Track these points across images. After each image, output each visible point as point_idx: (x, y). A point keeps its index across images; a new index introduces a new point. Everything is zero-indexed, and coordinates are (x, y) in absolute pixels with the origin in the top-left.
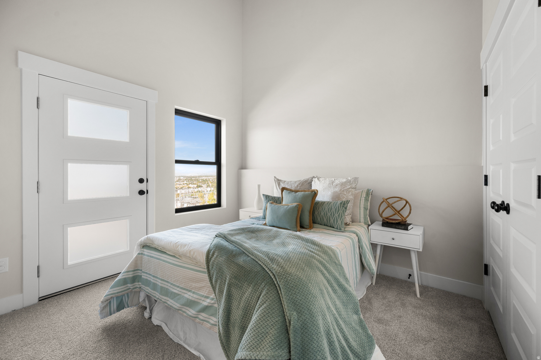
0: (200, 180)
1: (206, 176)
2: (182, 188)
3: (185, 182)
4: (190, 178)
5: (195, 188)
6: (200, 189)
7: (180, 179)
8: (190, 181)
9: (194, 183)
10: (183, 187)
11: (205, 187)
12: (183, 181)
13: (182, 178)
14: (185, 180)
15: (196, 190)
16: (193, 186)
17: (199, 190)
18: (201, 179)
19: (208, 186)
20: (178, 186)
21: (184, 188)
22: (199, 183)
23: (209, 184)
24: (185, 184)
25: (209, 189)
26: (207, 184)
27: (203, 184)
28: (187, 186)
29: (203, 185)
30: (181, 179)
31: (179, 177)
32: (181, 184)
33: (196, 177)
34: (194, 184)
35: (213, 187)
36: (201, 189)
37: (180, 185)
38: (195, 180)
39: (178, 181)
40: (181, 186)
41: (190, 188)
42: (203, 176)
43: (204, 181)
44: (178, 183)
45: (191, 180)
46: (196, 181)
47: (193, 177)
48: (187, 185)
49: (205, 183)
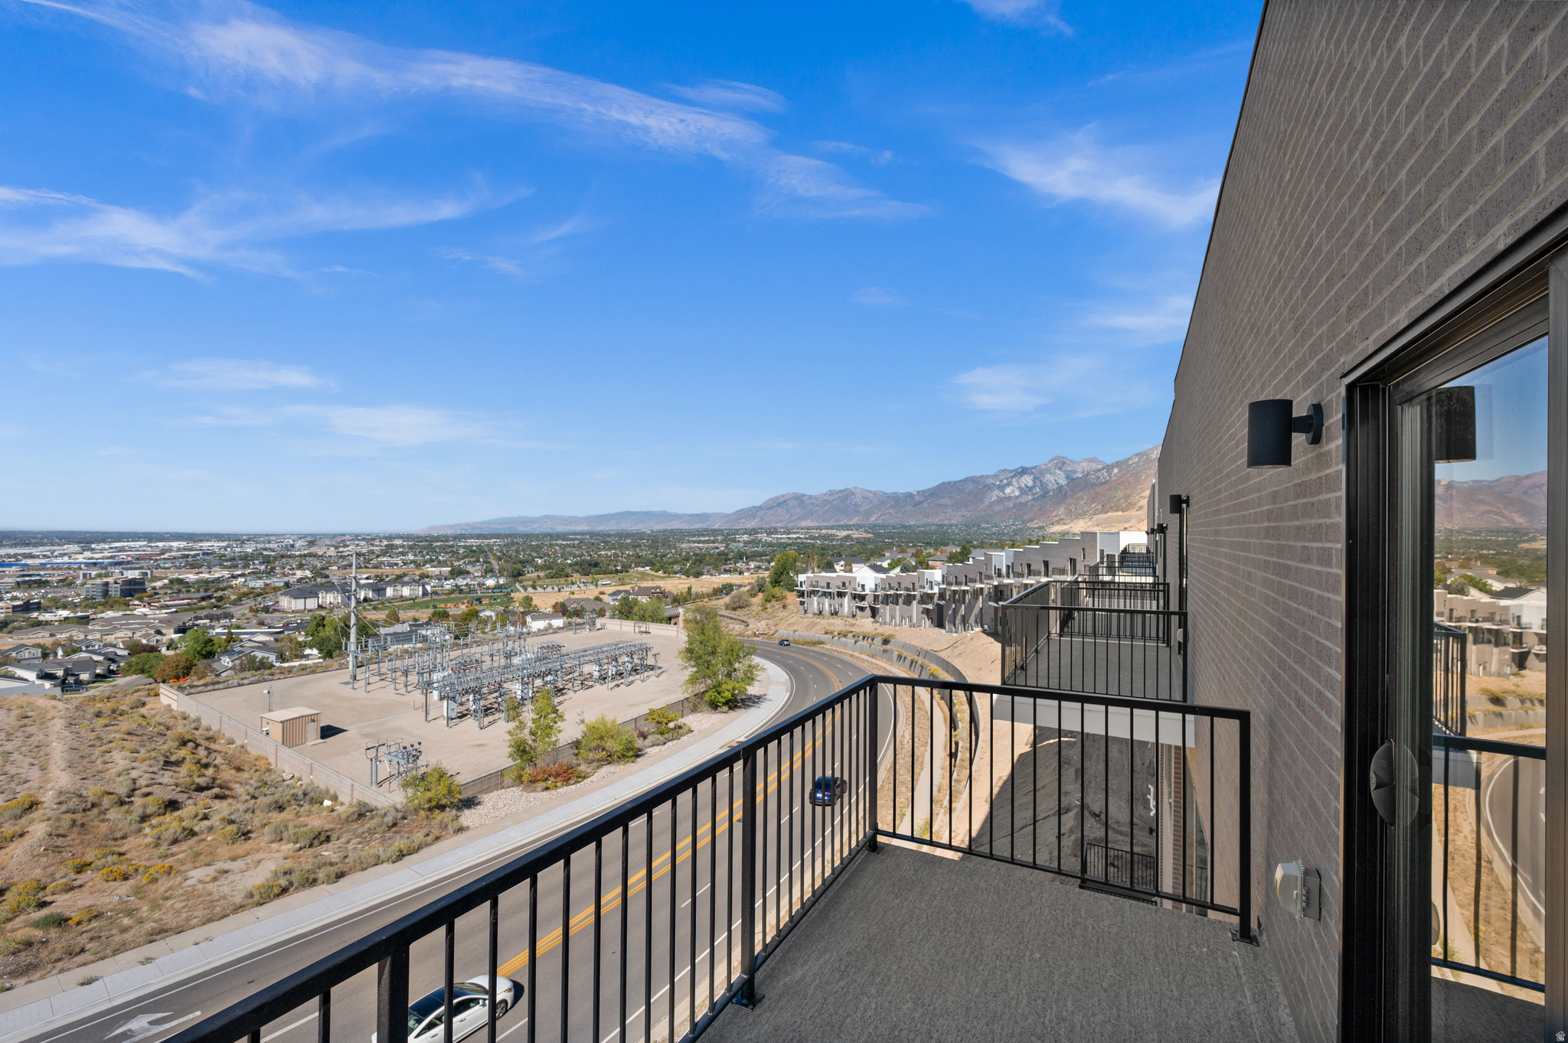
0: (461, 551)
1: (479, 536)
2: (399, 579)
3: (411, 557)
4: (427, 541)
5: (446, 579)
6: (461, 582)
7: (391, 547)
8: (428, 554)
9: (441, 558)
10: (405, 575)
11: (476, 574)
12: (403, 554)
13: (398, 542)
14: (411, 548)
15: (448, 585)
16: (436, 571)
17: (459, 584)
18: (464, 547)
19: (489, 572)
20: (387, 570)
21: (406, 579)
22: (458, 560)
23: (490, 563)
24: (413, 562)
25: (490, 582)
26: (485, 562)
27: (470, 562)
28: (418, 572)
29: (469, 568)
30: (397, 547)
31: (390, 538)
32: (397, 564)
33: (446, 538)
34: (439, 562)
35: (505, 573)
36: (465, 582)
37: (391, 565)
38: (444, 549)
39: (384, 553)
40: (397, 571)
41: (428, 577)
42: (471, 537)
43: (475, 551)
44: (385, 559)
45: (431, 549)
46: (447, 553)
47: (438, 539)
48: (418, 566)
49: (478, 561)
